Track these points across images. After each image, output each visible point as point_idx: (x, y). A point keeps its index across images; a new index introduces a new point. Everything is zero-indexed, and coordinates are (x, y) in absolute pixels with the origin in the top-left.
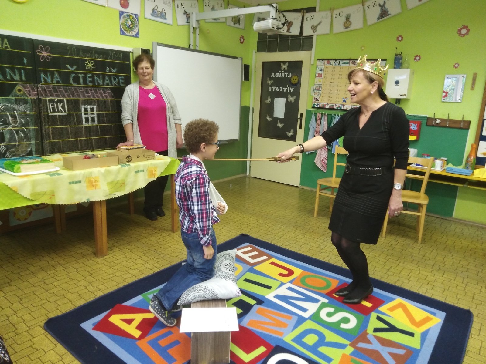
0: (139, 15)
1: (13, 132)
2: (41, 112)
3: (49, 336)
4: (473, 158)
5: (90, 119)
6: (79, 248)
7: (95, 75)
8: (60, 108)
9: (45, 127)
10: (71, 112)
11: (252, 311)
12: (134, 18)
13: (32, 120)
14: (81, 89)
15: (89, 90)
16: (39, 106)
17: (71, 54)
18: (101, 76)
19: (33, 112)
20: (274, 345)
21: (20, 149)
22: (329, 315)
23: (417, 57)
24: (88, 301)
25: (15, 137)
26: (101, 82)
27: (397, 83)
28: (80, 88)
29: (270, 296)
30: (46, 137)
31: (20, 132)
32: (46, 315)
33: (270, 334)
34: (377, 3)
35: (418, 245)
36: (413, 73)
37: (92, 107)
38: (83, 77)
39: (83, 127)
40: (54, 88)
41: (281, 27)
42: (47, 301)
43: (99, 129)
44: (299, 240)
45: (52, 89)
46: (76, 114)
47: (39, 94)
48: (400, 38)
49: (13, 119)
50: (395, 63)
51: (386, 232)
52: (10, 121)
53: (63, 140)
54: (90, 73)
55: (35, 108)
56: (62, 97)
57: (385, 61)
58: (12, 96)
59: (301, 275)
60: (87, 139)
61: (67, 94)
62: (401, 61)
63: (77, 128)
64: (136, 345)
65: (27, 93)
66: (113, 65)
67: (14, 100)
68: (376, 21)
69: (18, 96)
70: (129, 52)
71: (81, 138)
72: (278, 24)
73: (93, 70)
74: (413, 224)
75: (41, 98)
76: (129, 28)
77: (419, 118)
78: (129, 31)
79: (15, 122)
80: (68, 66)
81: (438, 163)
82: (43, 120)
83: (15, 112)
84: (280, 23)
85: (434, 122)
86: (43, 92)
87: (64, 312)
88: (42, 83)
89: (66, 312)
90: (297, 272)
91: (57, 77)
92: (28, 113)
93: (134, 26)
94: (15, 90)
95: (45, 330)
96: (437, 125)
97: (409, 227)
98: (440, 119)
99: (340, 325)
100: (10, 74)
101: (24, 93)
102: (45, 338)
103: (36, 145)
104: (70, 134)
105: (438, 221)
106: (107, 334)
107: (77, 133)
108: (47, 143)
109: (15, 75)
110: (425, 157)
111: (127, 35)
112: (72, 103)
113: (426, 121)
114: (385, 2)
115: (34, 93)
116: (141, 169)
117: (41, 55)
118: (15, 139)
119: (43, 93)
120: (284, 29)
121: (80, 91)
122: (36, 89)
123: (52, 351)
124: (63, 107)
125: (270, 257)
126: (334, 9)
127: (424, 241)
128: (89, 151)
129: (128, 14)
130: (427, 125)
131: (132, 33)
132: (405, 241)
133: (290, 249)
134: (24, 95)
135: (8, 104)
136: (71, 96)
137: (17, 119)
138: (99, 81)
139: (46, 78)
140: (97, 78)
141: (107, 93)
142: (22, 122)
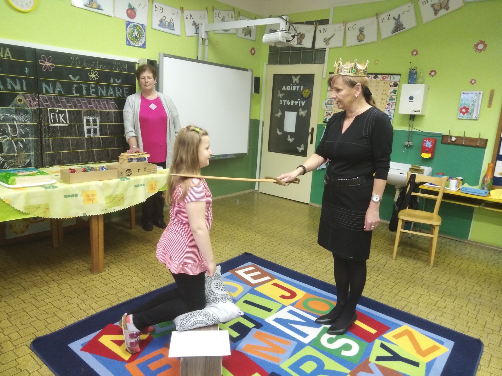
0: (146, 26)
1: (12, 143)
2: (42, 122)
3: (35, 356)
4: (490, 178)
5: (92, 131)
6: (75, 263)
7: (98, 86)
8: (61, 119)
9: (45, 138)
10: (72, 123)
11: (250, 334)
12: (141, 29)
13: (31, 130)
14: (84, 100)
15: (92, 101)
16: (40, 116)
17: (74, 64)
18: (104, 87)
19: (33, 122)
20: (270, 372)
21: (19, 160)
22: (330, 341)
23: (432, 73)
24: (80, 319)
25: (14, 148)
26: (104, 93)
27: (411, 98)
28: (83, 99)
29: (270, 319)
30: (46, 149)
31: (19, 143)
32: (34, 333)
33: (266, 360)
34: (392, 17)
35: (431, 268)
36: (427, 89)
37: (95, 118)
38: (86, 87)
39: (85, 138)
40: (56, 99)
41: (291, 40)
42: (36, 319)
43: (101, 141)
44: (305, 261)
45: (53, 100)
46: (78, 126)
47: (40, 104)
48: (414, 53)
49: (12, 129)
50: (409, 78)
51: (397, 254)
52: (9, 132)
53: (64, 151)
54: (94, 84)
55: (35, 119)
56: (64, 107)
57: (399, 76)
58: (13, 107)
59: (304, 297)
60: (88, 151)
61: (69, 105)
62: (415, 76)
63: (78, 139)
64: (125, 368)
65: (28, 103)
66: (117, 76)
67: (14, 110)
68: (390, 34)
69: (19, 106)
70: (134, 64)
71: (82, 149)
72: (288, 36)
73: (97, 81)
74: (426, 246)
75: (42, 108)
76: (135, 38)
77: (434, 136)
78: (135, 42)
79: (14, 131)
80: (70, 76)
81: (453, 182)
82: (43, 131)
83: (15, 122)
84: (290, 35)
85: (449, 139)
86: (44, 102)
87: (53, 331)
88: (44, 93)
89: (56, 331)
90: (300, 294)
91: (59, 88)
92: (28, 123)
93: (141, 37)
94: (15, 100)
95: (31, 349)
96: (453, 143)
97: (421, 249)
98: (455, 137)
99: (341, 352)
100: (10, 84)
101: (25, 103)
102: (31, 358)
103: (35, 156)
104: (71, 146)
105: (453, 242)
106: (95, 355)
107: (78, 145)
108: (47, 154)
109: (16, 84)
110: (439, 177)
111: (134, 46)
112: (74, 114)
113: (440, 139)
114: (399, 16)
115: (35, 103)
116: (142, 183)
117: (44, 65)
120: (294, 42)
121: (83, 102)
122: (37, 100)
123: (36, 372)
124: (64, 118)
125: (273, 277)
126: (347, 22)
127: (436, 264)
128: (90, 164)
129: (135, 24)
130: (442, 143)
131: (138, 43)
132: (416, 264)
133: (294, 270)
134: (25, 105)
135: (8, 115)
136: (73, 106)
137: (16, 130)
138: (102, 92)
139: (48, 88)
140: (100, 89)
141: (110, 104)
142: (21, 132)
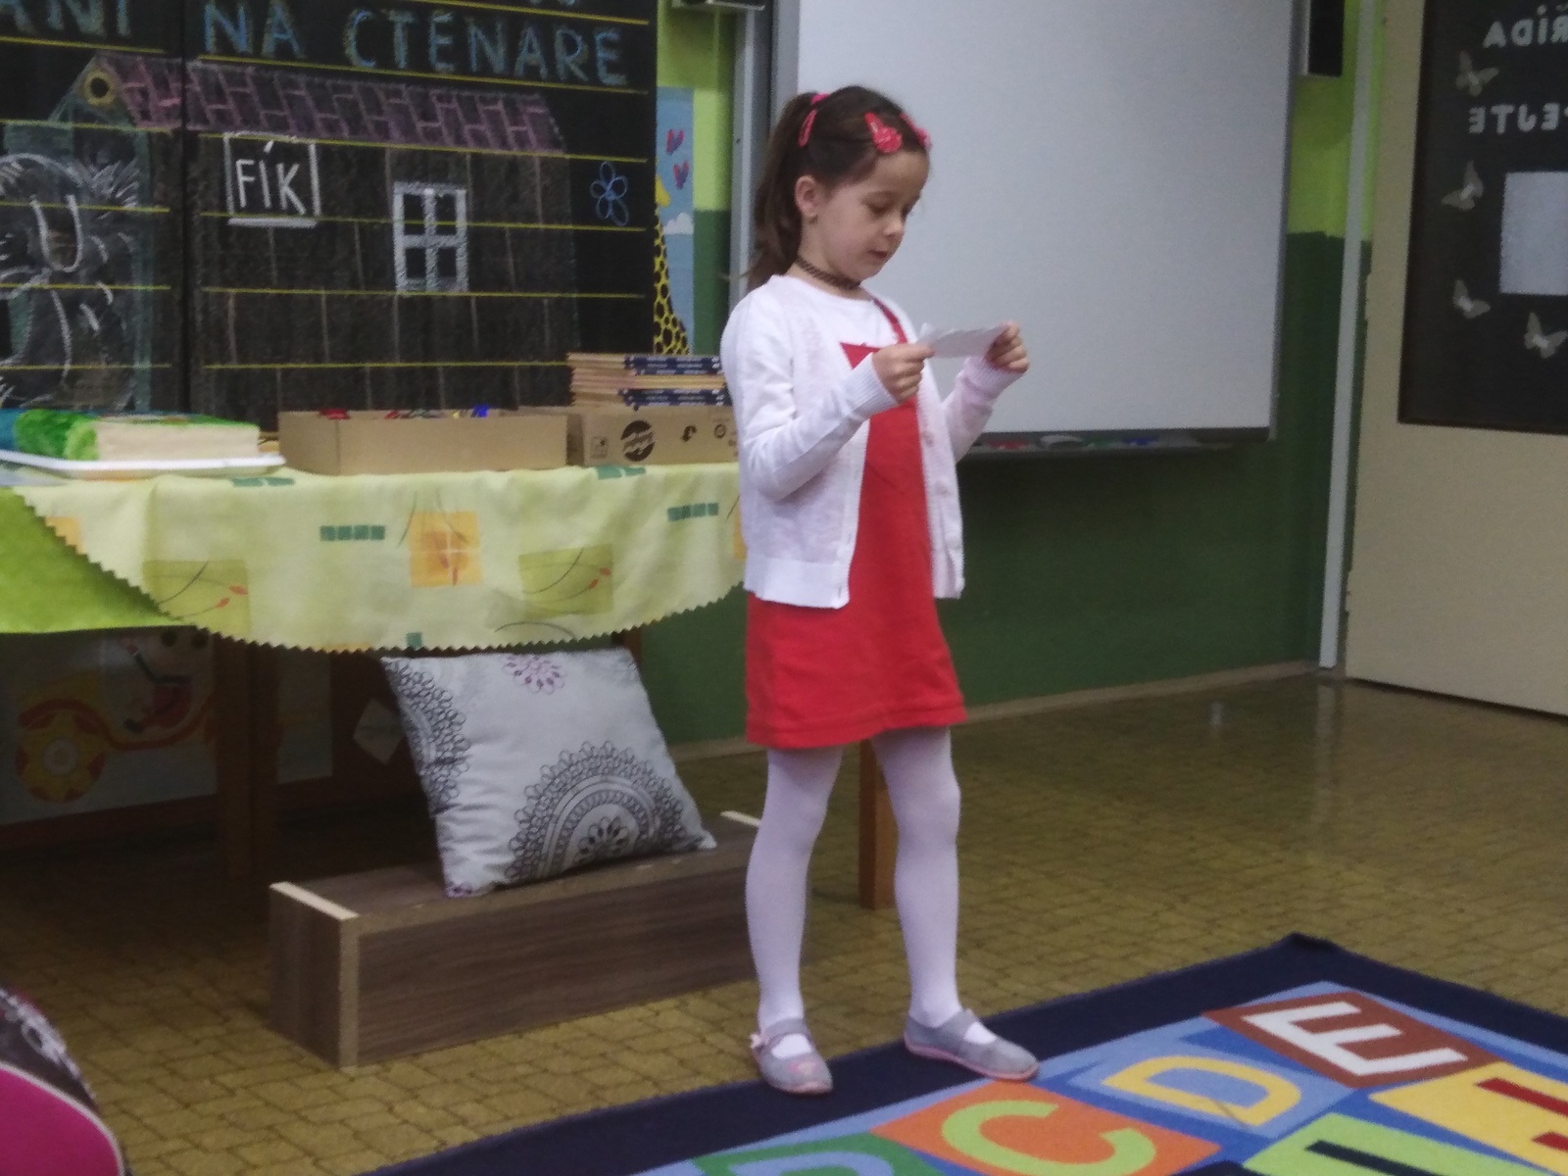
1: (51, 303)
2: (194, 205)
5: (431, 261)
7: (470, 20)
8: (286, 191)
9: (207, 289)
10: (335, 214)
13: (144, 244)
14: (397, 94)
15: (434, 99)
16: (185, 173)
18: (499, 27)
19: (153, 202)
25: (60, 333)
26: (497, 57)
28: (392, 86)
30: (206, 346)
31: (84, 307)
37: (447, 192)
38: (408, 27)
39: (396, 299)
40: (262, 84)
43: (475, 317)
45: (250, 89)
46: (362, 228)
47: (191, 108)
49: (56, 234)
52: (39, 249)
53: (291, 365)
54: (448, 8)
55: (161, 186)
56: (301, 129)
58: (64, 118)
60: (413, 370)
61: (323, 115)
63: (362, 301)
65: (132, 100)
67: (71, 136)
69: (91, 118)
71: (379, 359)
75: (196, 133)
79: (66, 252)
82: (197, 252)
83: (71, 199)
86: (209, 102)
88: (207, 53)
91: (281, 25)
92: (130, 206)
94: (77, 85)
101: (119, 102)
104: (326, 337)
107: (361, 332)
108: (209, 376)
109: (86, 5)
112: (347, 167)
115: (167, 103)
118: (60, 341)
119: (210, 108)
121: (391, 105)
122: (175, 85)
124: (301, 185)
134: (119, 111)
135: (39, 158)
136: (344, 125)
137: (74, 239)
138: (488, 49)
139: (229, 29)
140: (480, 33)
141: (526, 118)
142: (96, 253)
